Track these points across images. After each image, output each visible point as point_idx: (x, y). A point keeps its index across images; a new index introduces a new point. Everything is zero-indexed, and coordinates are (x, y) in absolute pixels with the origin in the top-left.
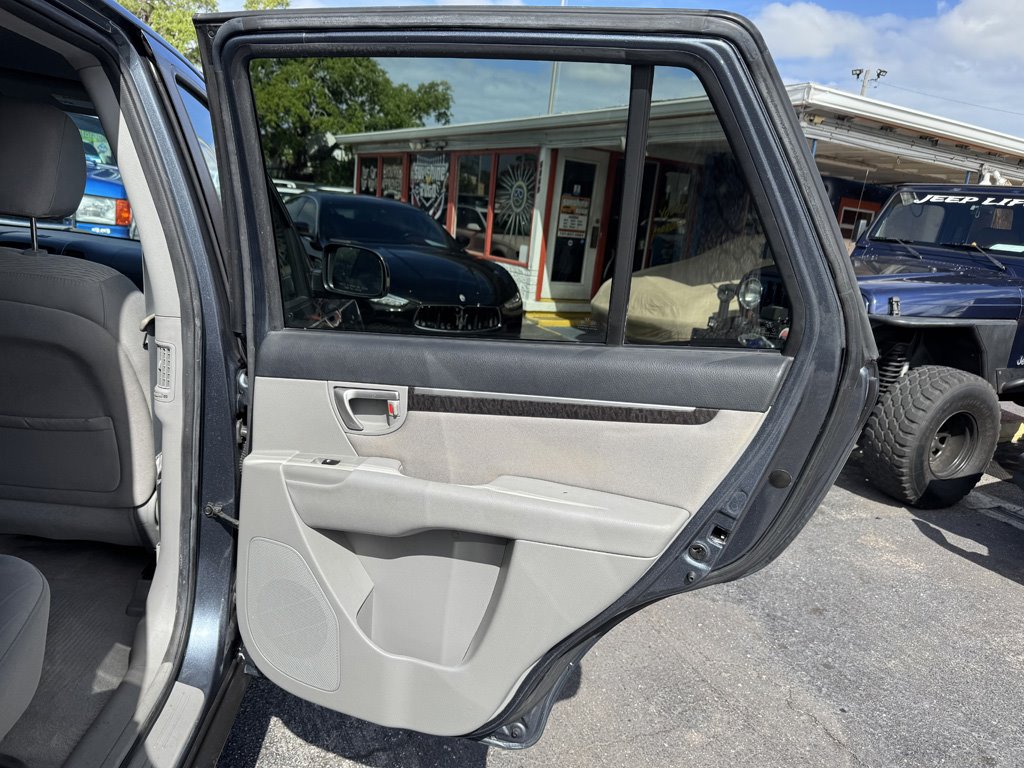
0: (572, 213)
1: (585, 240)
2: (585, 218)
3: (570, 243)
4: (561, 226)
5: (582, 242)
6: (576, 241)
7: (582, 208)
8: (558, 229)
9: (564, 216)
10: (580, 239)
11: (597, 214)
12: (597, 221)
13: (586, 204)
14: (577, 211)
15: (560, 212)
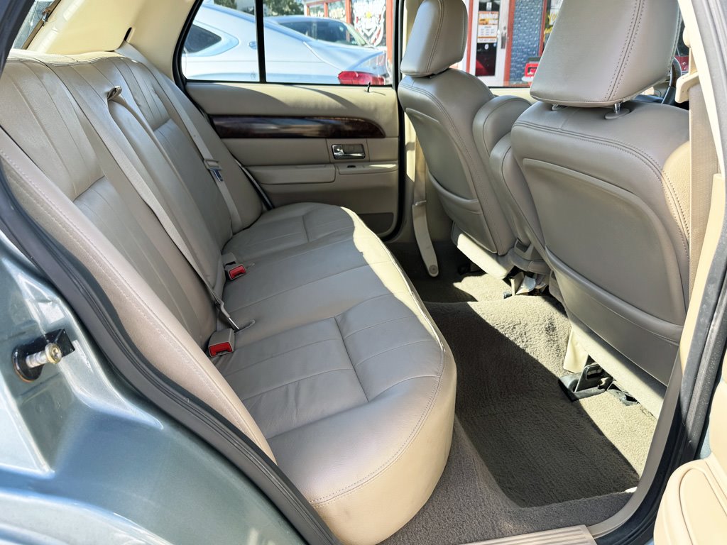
0: (487, 24)
1: (497, 43)
2: (497, 26)
3: (487, 47)
4: (479, 35)
5: (495, 45)
6: (491, 45)
7: (494, 19)
8: (478, 37)
9: (481, 27)
10: (492, 44)
11: (504, 22)
12: (505, 28)
13: (495, 15)
14: (490, 22)
15: (479, 24)
